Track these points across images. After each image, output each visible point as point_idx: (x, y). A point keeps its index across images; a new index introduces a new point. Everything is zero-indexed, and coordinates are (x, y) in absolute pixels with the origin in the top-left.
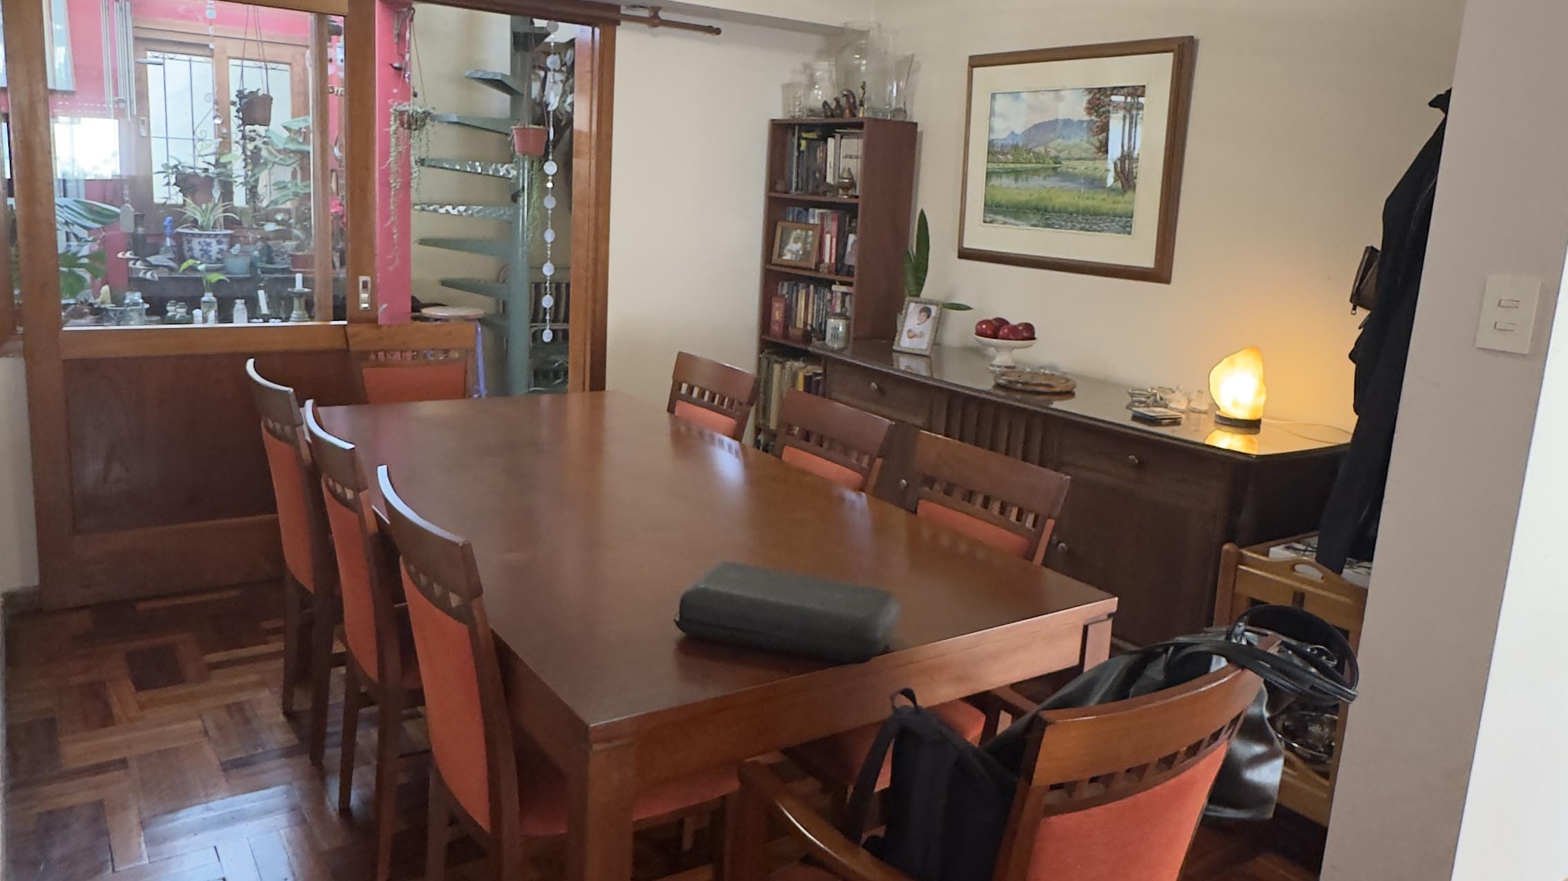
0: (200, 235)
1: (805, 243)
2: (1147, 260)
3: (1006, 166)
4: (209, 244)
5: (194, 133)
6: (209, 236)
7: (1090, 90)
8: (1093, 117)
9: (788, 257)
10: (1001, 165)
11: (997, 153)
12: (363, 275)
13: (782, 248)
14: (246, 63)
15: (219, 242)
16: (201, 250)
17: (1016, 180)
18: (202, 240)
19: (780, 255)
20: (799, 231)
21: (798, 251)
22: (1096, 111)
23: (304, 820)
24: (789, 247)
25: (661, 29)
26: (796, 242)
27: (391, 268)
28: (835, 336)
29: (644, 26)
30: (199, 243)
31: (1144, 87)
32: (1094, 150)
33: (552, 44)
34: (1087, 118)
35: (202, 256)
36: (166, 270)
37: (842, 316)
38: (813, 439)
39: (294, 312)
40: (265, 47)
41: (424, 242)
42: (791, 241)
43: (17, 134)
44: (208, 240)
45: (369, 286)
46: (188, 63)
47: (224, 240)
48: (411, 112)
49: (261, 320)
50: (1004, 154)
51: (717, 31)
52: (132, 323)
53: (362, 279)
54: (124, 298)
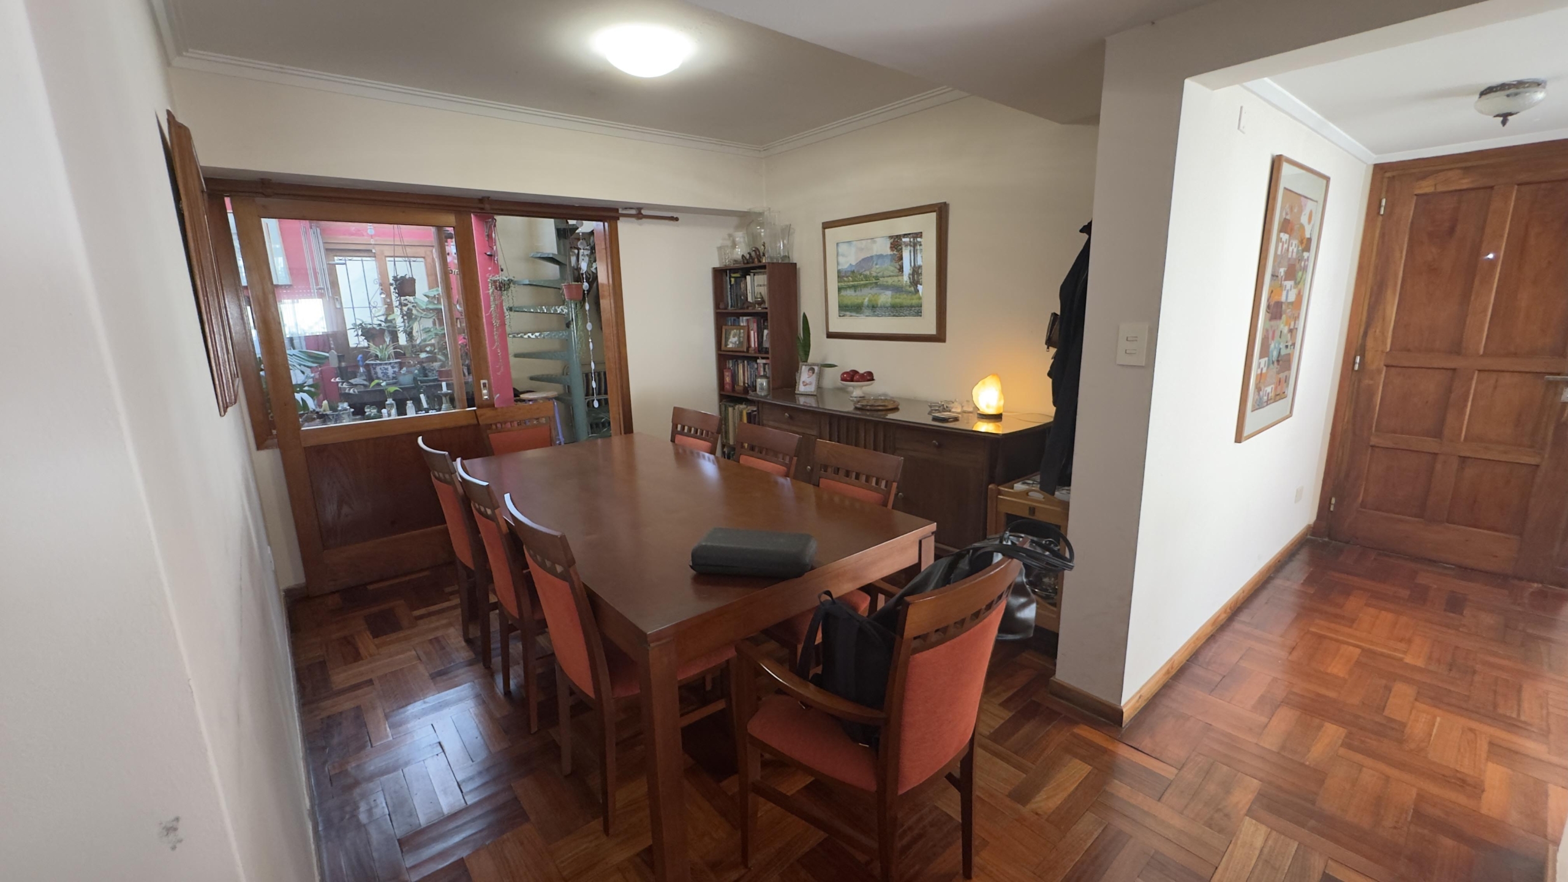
0: (381, 364)
1: (739, 337)
2: (932, 330)
3: (848, 284)
4: (387, 369)
5: (369, 303)
6: (386, 364)
7: (891, 237)
8: (895, 252)
9: (730, 346)
10: (846, 283)
11: (843, 277)
12: (482, 379)
13: (727, 339)
14: (396, 259)
15: (393, 367)
16: (382, 373)
17: (855, 291)
18: (382, 367)
19: (726, 345)
20: (735, 331)
21: (735, 342)
22: (896, 249)
23: (484, 702)
24: (730, 340)
25: (644, 220)
26: (734, 337)
27: (499, 374)
28: (762, 389)
29: (633, 219)
30: (381, 369)
31: (921, 233)
32: (898, 271)
33: (581, 234)
34: (892, 253)
35: (383, 376)
36: (362, 387)
37: (765, 376)
38: (757, 449)
39: (444, 405)
40: (407, 249)
41: (516, 356)
42: (731, 336)
43: (258, 315)
44: (386, 367)
45: (487, 385)
46: (361, 262)
47: (396, 365)
48: (500, 280)
49: (424, 412)
50: (847, 277)
51: (677, 219)
52: (344, 421)
53: (482, 382)
54: (338, 407)
